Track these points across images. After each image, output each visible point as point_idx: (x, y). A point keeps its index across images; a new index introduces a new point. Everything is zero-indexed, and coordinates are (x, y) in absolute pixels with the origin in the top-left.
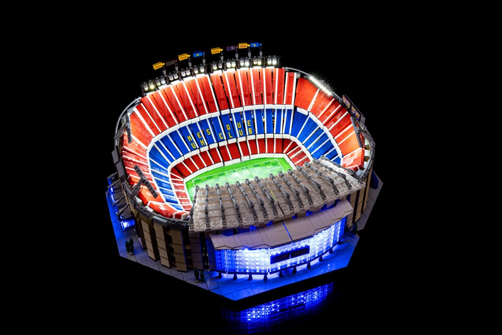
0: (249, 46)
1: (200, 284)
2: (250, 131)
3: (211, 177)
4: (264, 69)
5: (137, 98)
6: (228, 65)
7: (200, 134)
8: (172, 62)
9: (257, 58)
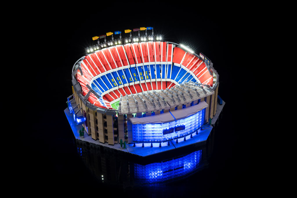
1: (123, 149)
2: (147, 77)
4: (155, 43)
5: (83, 56)
6: (134, 40)
7: (119, 78)
8: (103, 37)
9: (151, 36)
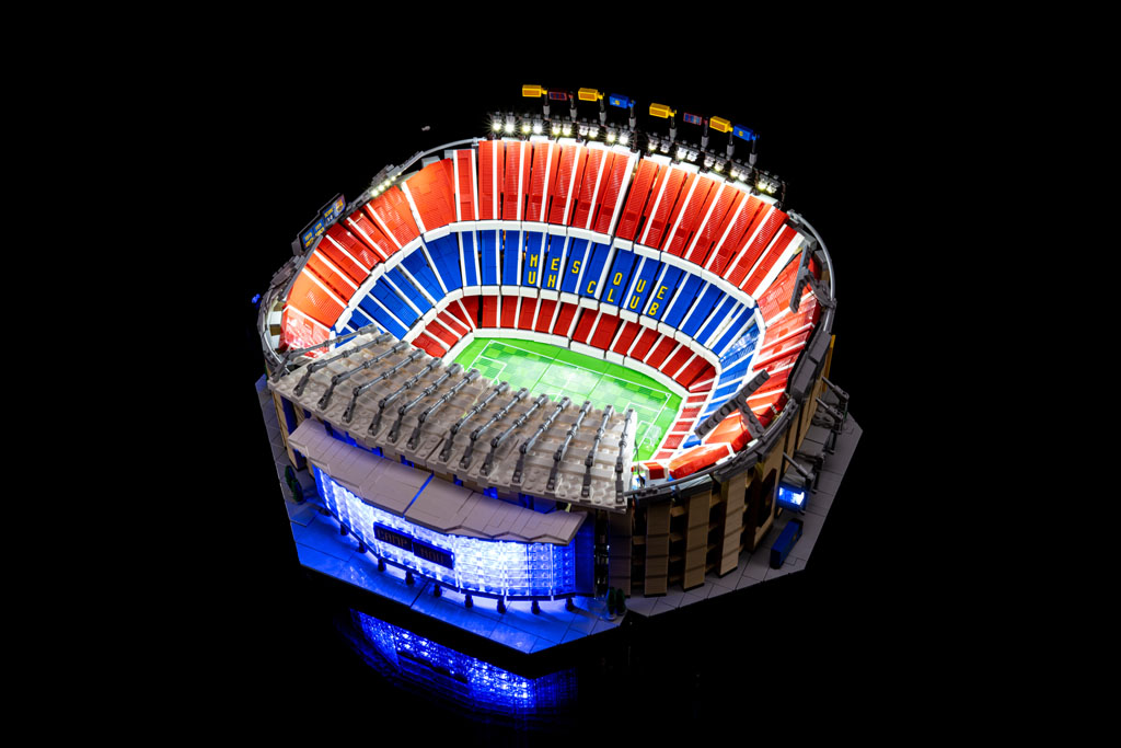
0: (731, 130)
2: (653, 308)
3: (524, 354)
6: (681, 153)
7: (559, 263)
8: (564, 96)
9: (742, 164)
